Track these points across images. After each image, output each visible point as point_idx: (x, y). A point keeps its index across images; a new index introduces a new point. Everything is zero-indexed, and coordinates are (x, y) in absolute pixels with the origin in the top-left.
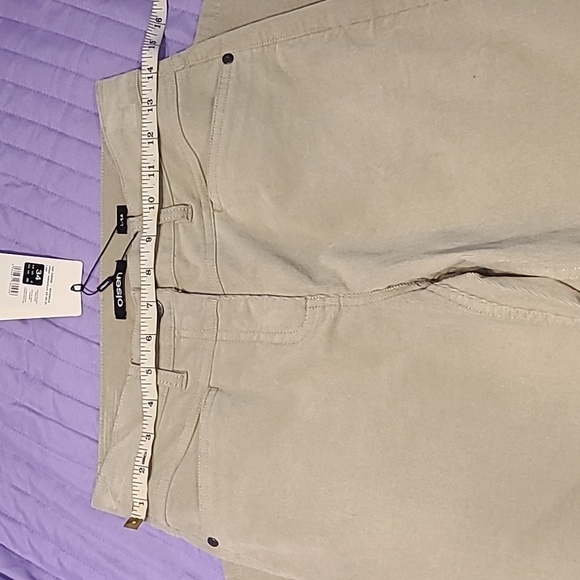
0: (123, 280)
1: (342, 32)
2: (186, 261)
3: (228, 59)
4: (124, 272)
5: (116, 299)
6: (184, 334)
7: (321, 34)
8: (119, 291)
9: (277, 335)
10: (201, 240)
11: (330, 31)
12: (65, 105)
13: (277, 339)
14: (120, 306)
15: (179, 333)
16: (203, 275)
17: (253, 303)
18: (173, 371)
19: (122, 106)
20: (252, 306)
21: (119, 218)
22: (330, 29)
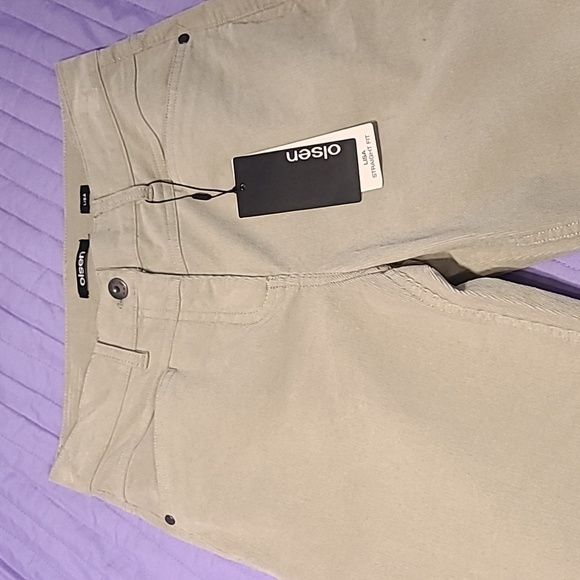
0: (85, 260)
1: (295, 5)
2: (149, 242)
3: (184, 39)
4: (87, 251)
5: (79, 278)
6: (146, 313)
7: (274, 9)
8: (81, 269)
9: (237, 316)
10: (163, 220)
11: (282, 6)
12: (19, 91)
13: (237, 319)
14: (83, 284)
15: (142, 313)
16: (166, 255)
17: (215, 283)
18: (135, 351)
19: (85, 90)
20: (214, 286)
21: (82, 197)
22: (283, 3)
